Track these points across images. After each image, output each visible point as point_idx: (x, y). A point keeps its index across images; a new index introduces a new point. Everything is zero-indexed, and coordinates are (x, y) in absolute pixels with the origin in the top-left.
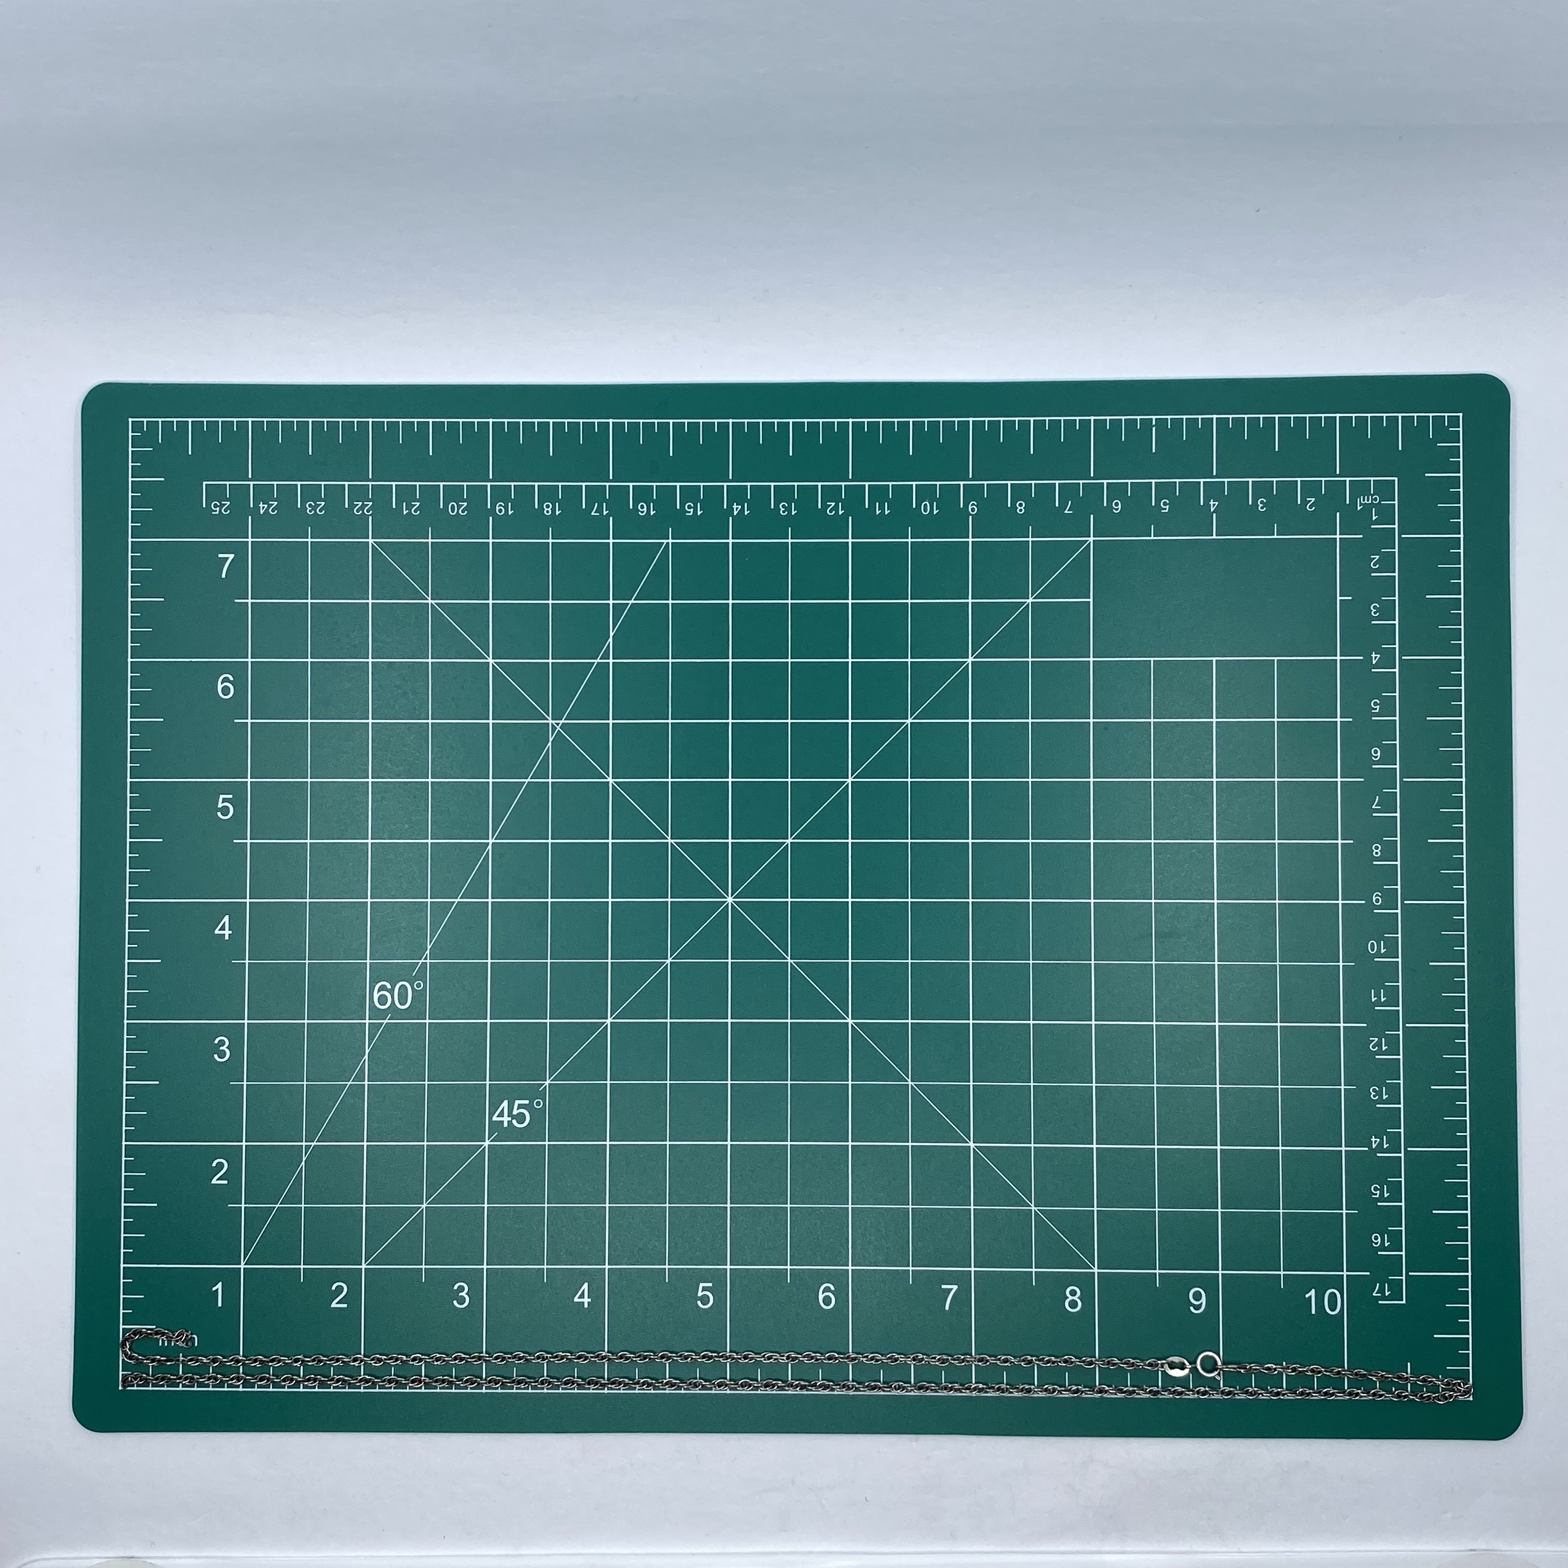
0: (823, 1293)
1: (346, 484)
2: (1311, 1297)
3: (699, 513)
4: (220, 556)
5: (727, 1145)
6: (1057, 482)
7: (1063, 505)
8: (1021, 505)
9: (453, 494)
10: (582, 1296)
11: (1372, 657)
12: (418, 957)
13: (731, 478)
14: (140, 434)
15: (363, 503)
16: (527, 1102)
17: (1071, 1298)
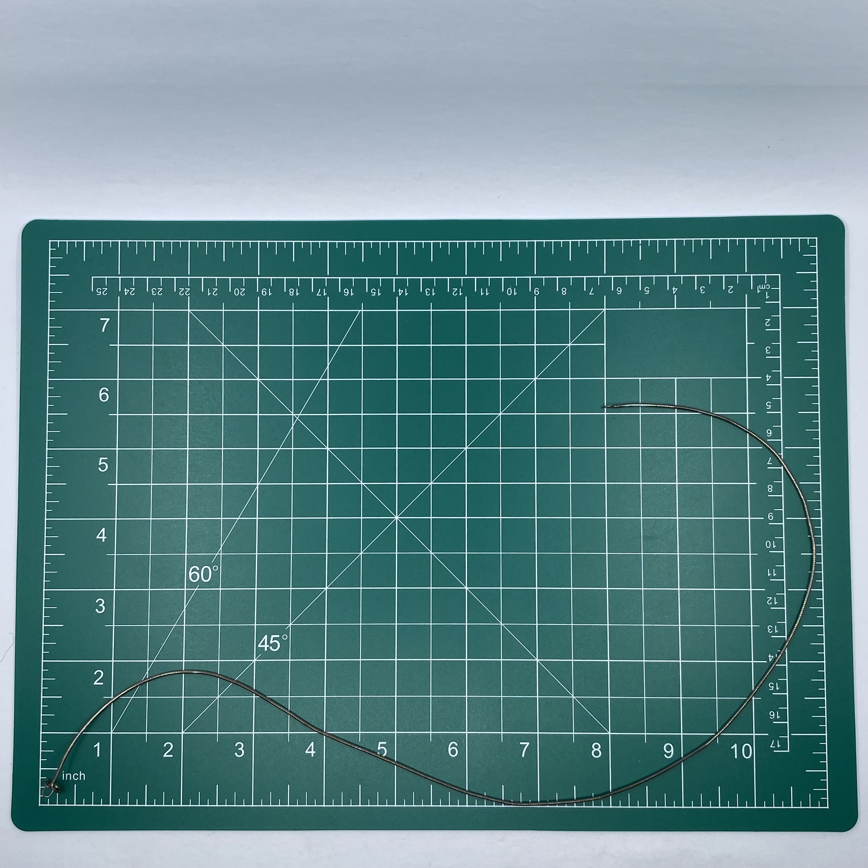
0: (451, 748)
1: (175, 278)
2: (734, 748)
3: (379, 294)
4: (101, 319)
5: (395, 661)
6: (585, 277)
7: (588, 290)
8: (564, 290)
9: (237, 284)
10: (310, 750)
11: (766, 377)
12: (215, 552)
13: (397, 274)
14: (55, 249)
15: (185, 289)
16: (278, 636)
17: (595, 749)
